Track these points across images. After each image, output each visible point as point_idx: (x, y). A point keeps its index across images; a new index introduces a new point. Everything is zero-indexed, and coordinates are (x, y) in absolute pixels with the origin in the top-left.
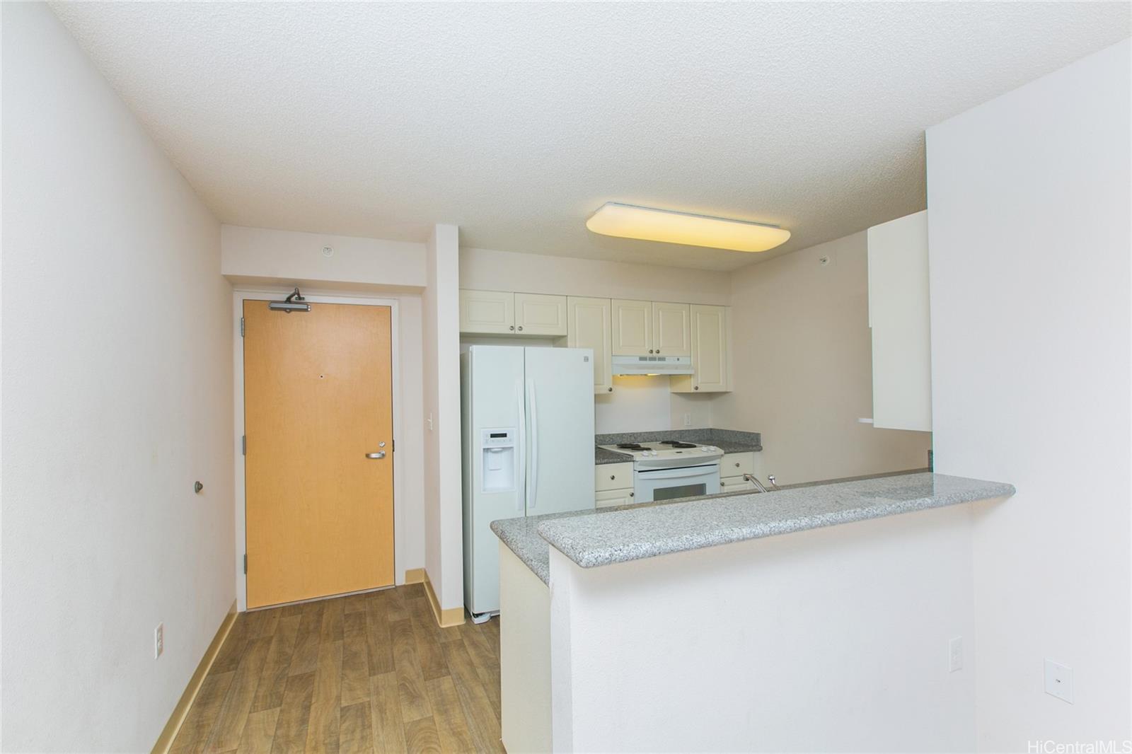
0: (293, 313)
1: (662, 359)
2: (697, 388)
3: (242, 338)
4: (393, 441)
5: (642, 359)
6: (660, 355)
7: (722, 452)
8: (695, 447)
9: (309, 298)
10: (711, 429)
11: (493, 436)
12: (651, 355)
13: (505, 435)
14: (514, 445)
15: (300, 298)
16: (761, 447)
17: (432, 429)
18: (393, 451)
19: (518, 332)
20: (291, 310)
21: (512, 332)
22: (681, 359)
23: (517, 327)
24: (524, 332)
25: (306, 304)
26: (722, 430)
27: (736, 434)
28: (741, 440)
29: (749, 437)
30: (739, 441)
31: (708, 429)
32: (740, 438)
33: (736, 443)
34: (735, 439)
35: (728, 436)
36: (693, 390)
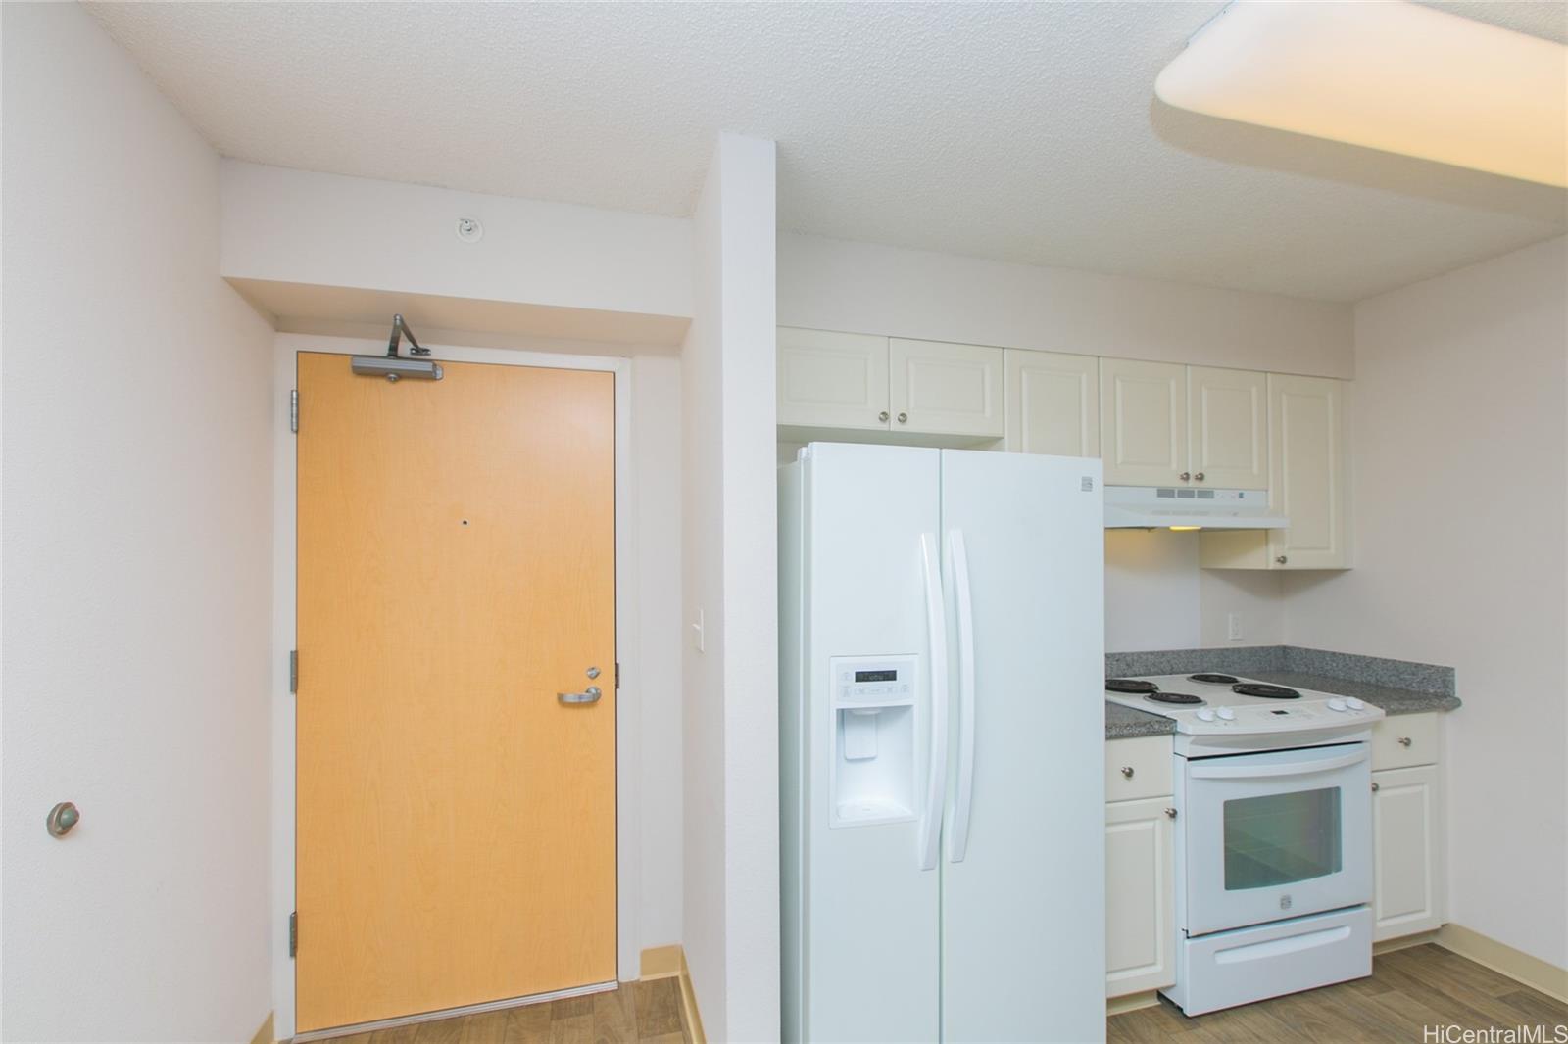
0: (405, 384)
1: (1206, 494)
2: (1283, 560)
3: (295, 435)
4: (617, 664)
5: (1164, 492)
6: (1204, 485)
7: (1375, 712)
8: (1295, 696)
9: (438, 352)
10: (1284, 649)
11: (862, 677)
12: (1182, 484)
13: (890, 676)
14: (915, 699)
15: (419, 351)
16: (1458, 700)
17: (702, 649)
18: (617, 686)
19: (894, 425)
20: (400, 376)
21: (884, 427)
22: (1245, 493)
23: (894, 416)
24: (910, 427)
25: (434, 363)
26: (1320, 652)
27: (1367, 663)
28: (1385, 678)
29: (1414, 674)
30: (1377, 680)
31: (1278, 647)
32: (1381, 672)
33: (1368, 684)
34: (1365, 674)
35: (1340, 666)
36: (1273, 565)
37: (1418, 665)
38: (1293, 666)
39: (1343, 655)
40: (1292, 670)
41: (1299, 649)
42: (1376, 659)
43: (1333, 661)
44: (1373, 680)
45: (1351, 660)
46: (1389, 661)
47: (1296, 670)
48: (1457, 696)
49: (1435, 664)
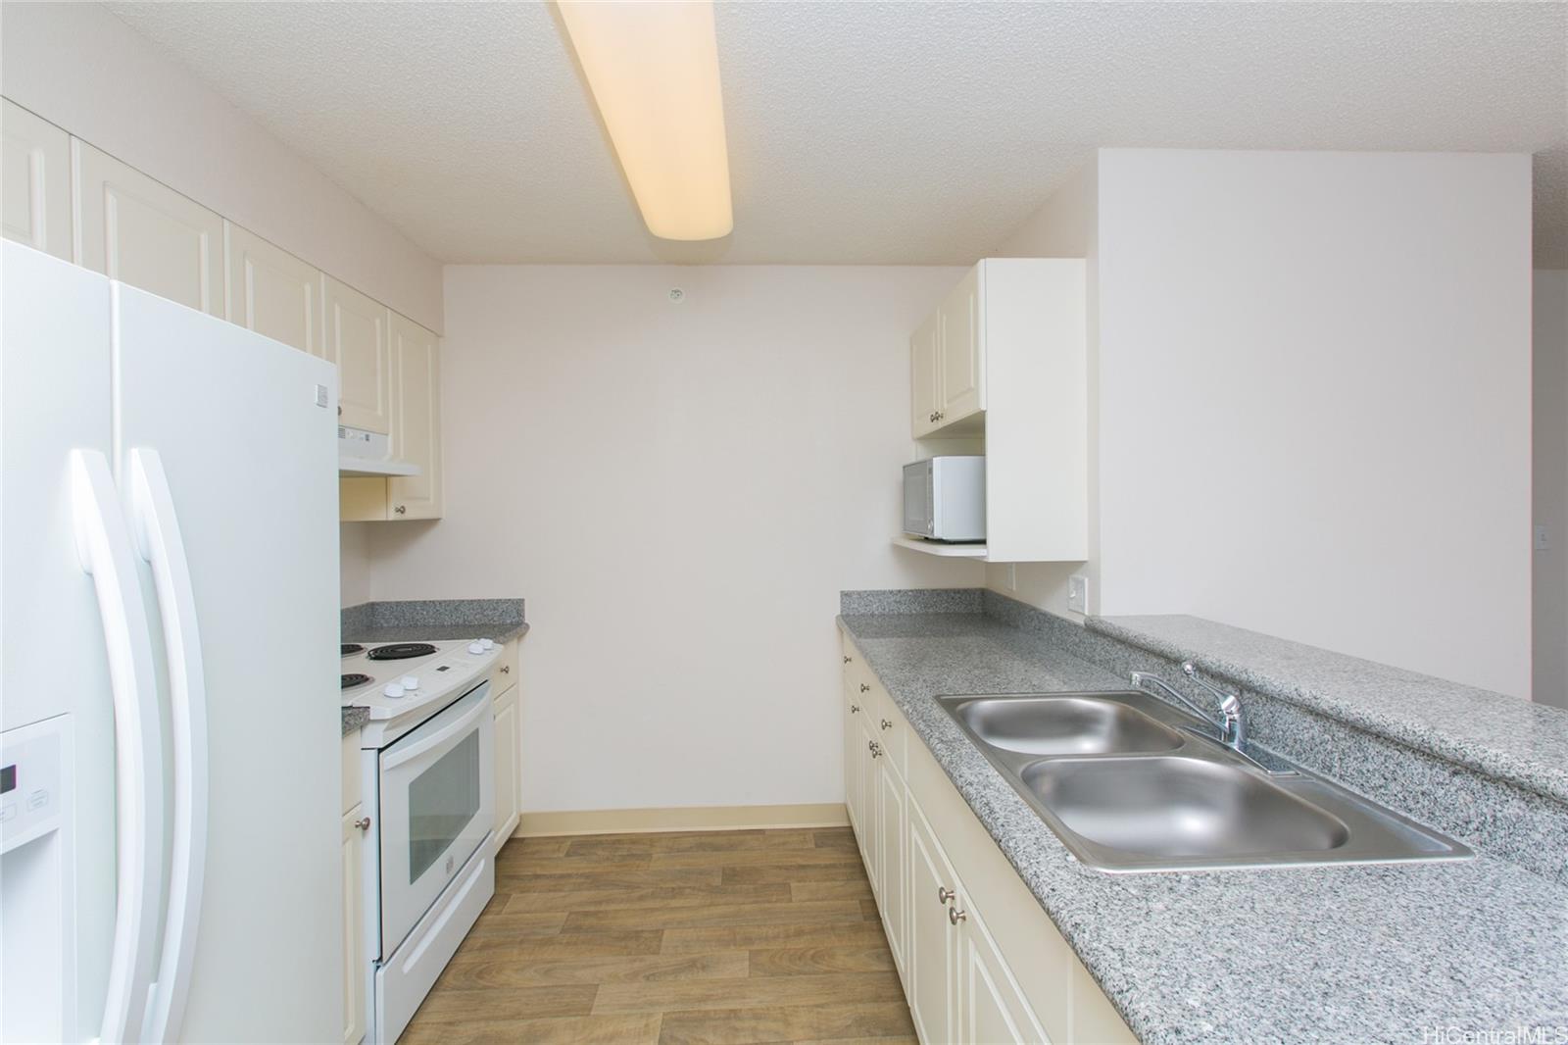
2: (402, 510)
16: (527, 627)
26: (410, 602)
27: (456, 606)
28: (471, 618)
29: (495, 609)
30: (465, 621)
31: (367, 604)
32: (468, 613)
33: (457, 625)
34: (454, 617)
35: (431, 613)
36: (393, 516)
37: (498, 601)
38: (382, 621)
39: (433, 602)
40: (382, 627)
41: (388, 603)
42: (463, 601)
43: (423, 610)
44: (461, 622)
45: (441, 606)
46: (475, 601)
47: (385, 625)
48: (526, 621)
49: (512, 597)
